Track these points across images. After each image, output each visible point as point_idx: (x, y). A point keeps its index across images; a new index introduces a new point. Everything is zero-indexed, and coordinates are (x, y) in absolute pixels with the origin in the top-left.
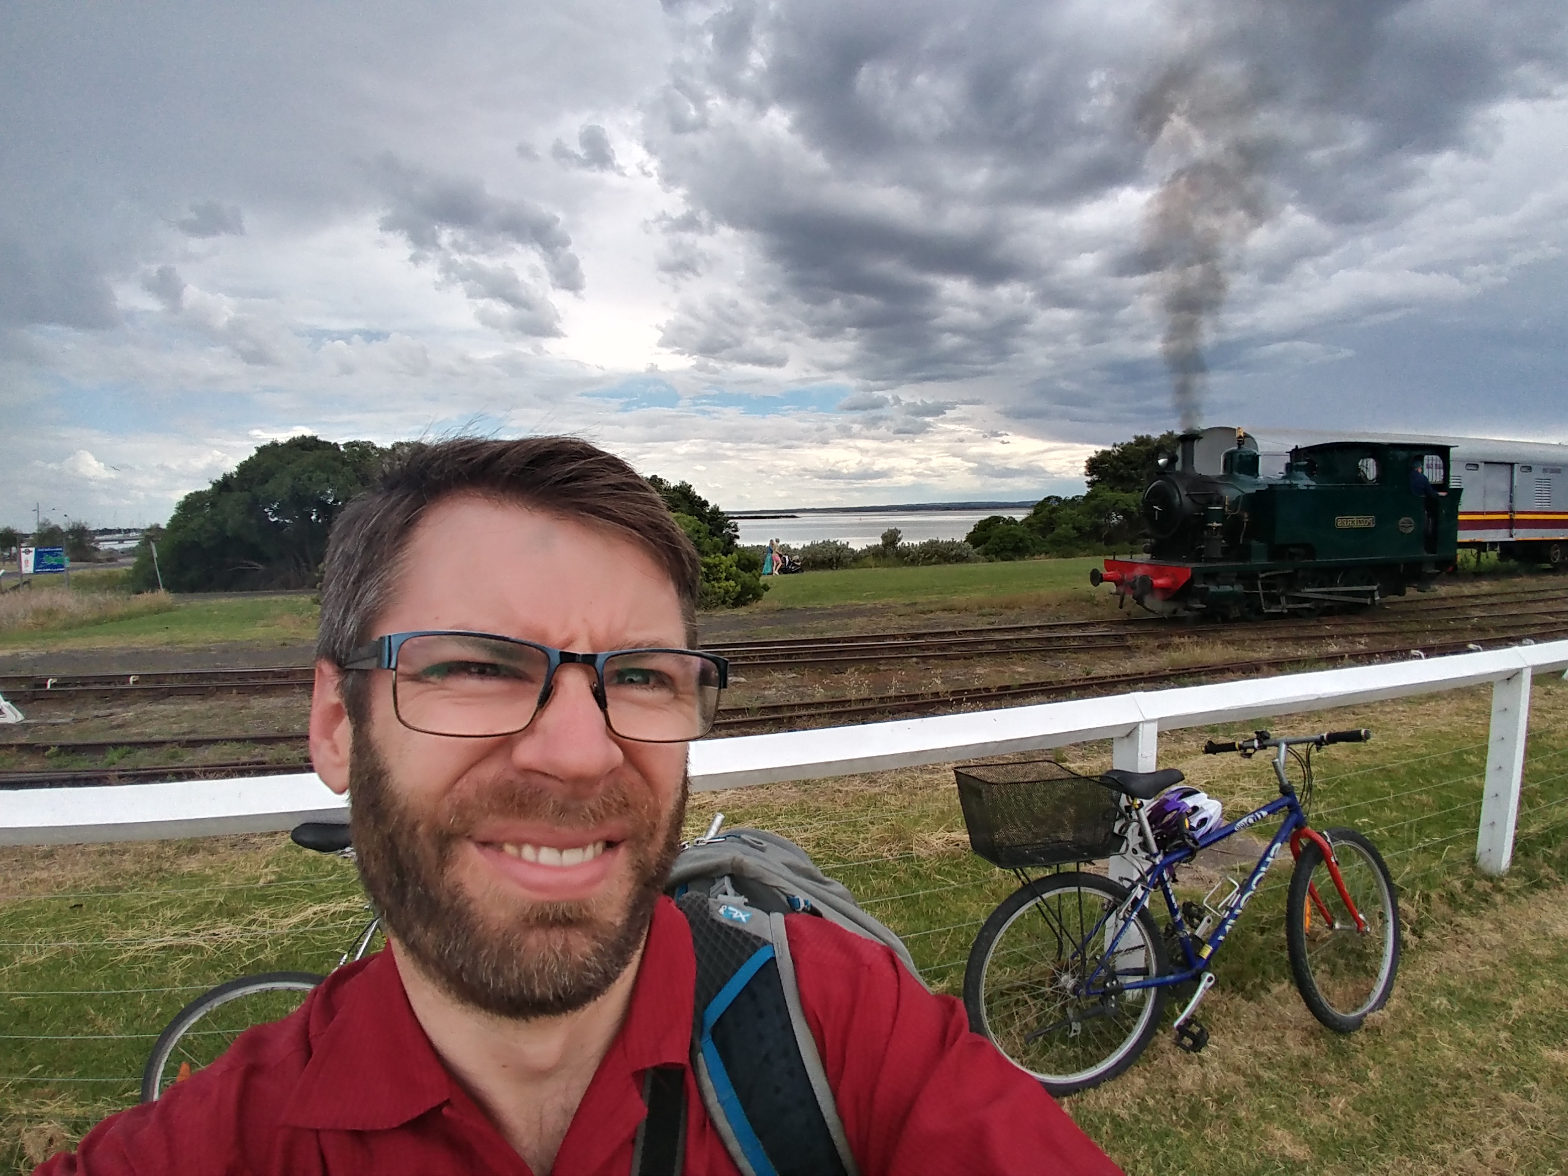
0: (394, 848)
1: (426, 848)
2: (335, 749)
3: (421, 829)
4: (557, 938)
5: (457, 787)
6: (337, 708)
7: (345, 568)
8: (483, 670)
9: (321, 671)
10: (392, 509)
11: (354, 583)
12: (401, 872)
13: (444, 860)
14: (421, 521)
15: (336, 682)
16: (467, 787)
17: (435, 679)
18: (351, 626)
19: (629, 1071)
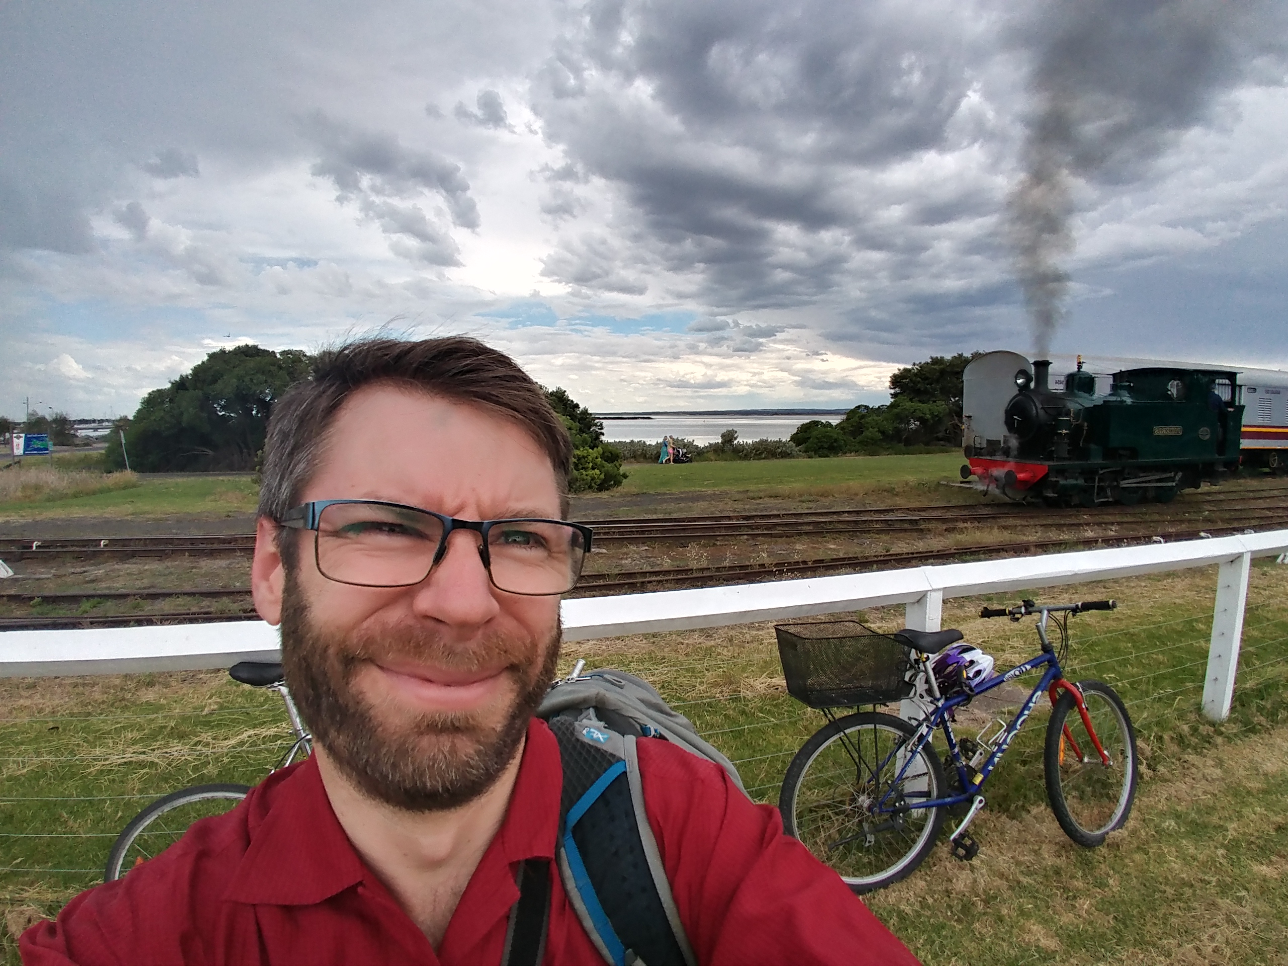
0: (309, 667)
1: (334, 666)
2: (271, 589)
3: (330, 651)
5: (365, 625)
6: (274, 555)
7: (282, 442)
8: (392, 529)
10: (321, 395)
11: (288, 455)
12: (315, 686)
13: (348, 673)
14: (343, 405)
15: (274, 535)
17: (351, 535)
18: (285, 491)
19: (506, 862)
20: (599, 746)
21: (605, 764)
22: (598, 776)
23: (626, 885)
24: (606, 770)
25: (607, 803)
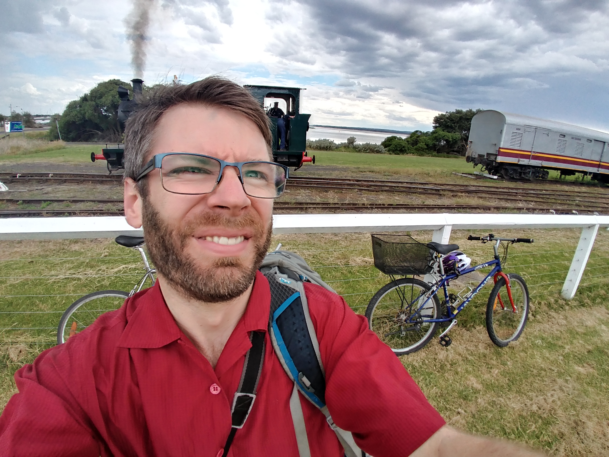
1: (176, 241)
2: (133, 212)
3: (174, 233)
4: (228, 271)
6: (135, 195)
9: (127, 181)
11: (138, 142)
13: (183, 245)
14: (163, 115)
16: (190, 216)
19: (246, 331)
20: (287, 285)
21: (290, 292)
22: (287, 297)
23: (300, 344)
24: (291, 295)
25: (292, 309)
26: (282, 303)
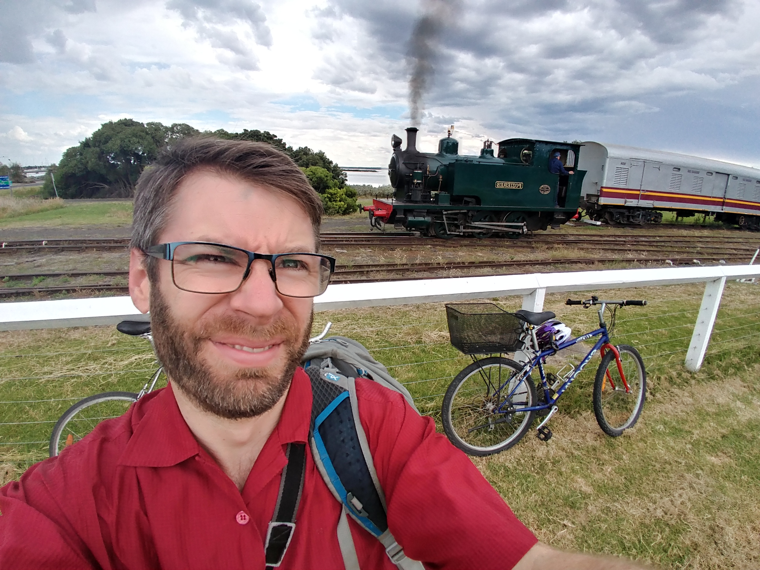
0: (173, 343)
1: (188, 343)
2: (141, 292)
3: (186, 335)
4: (251, 384)
5: (204, 316)
6: (142, 272)
7: (145, 204)
8: (216, 259)
9: (133, 253)
10: (168, 175)
11: (149, 213)
12: (176, 353)
13: (196, 350)
14: (184, 183)
15: (142, 259)
16: (209, 317)
17: (192, 263)
18: (148, 234)
19: (280, 444)
20: (334, 383)
21: (337, 392)
22: (333, 399)
23: (349, 458)
24: (338, 396)
25: (338, 414)
26: (326, 406)
